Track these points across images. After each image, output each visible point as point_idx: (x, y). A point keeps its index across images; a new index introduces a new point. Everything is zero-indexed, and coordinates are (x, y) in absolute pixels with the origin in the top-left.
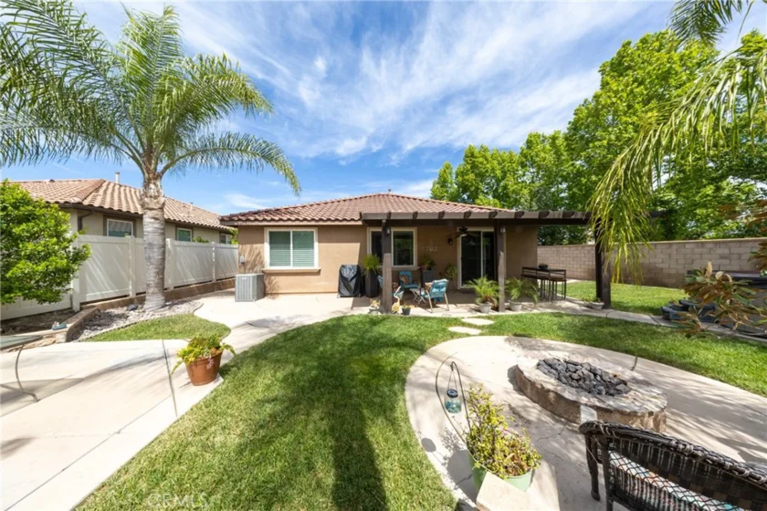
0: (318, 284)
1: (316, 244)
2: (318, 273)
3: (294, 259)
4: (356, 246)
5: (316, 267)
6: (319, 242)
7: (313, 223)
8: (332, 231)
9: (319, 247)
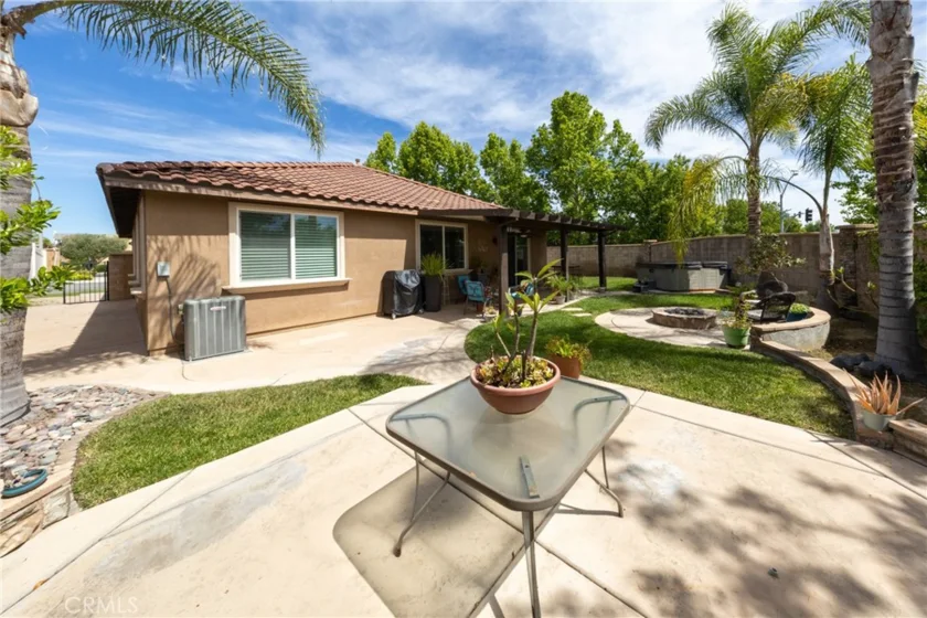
0: (345, 304)
1: (341, 241)
2: (344, 286)
3: (298, 265)
4: (401, 245)
5: (341, 277)
6: (346, 236)
7: (334, 204)
8: (366, 219)
9: (346, 244)
